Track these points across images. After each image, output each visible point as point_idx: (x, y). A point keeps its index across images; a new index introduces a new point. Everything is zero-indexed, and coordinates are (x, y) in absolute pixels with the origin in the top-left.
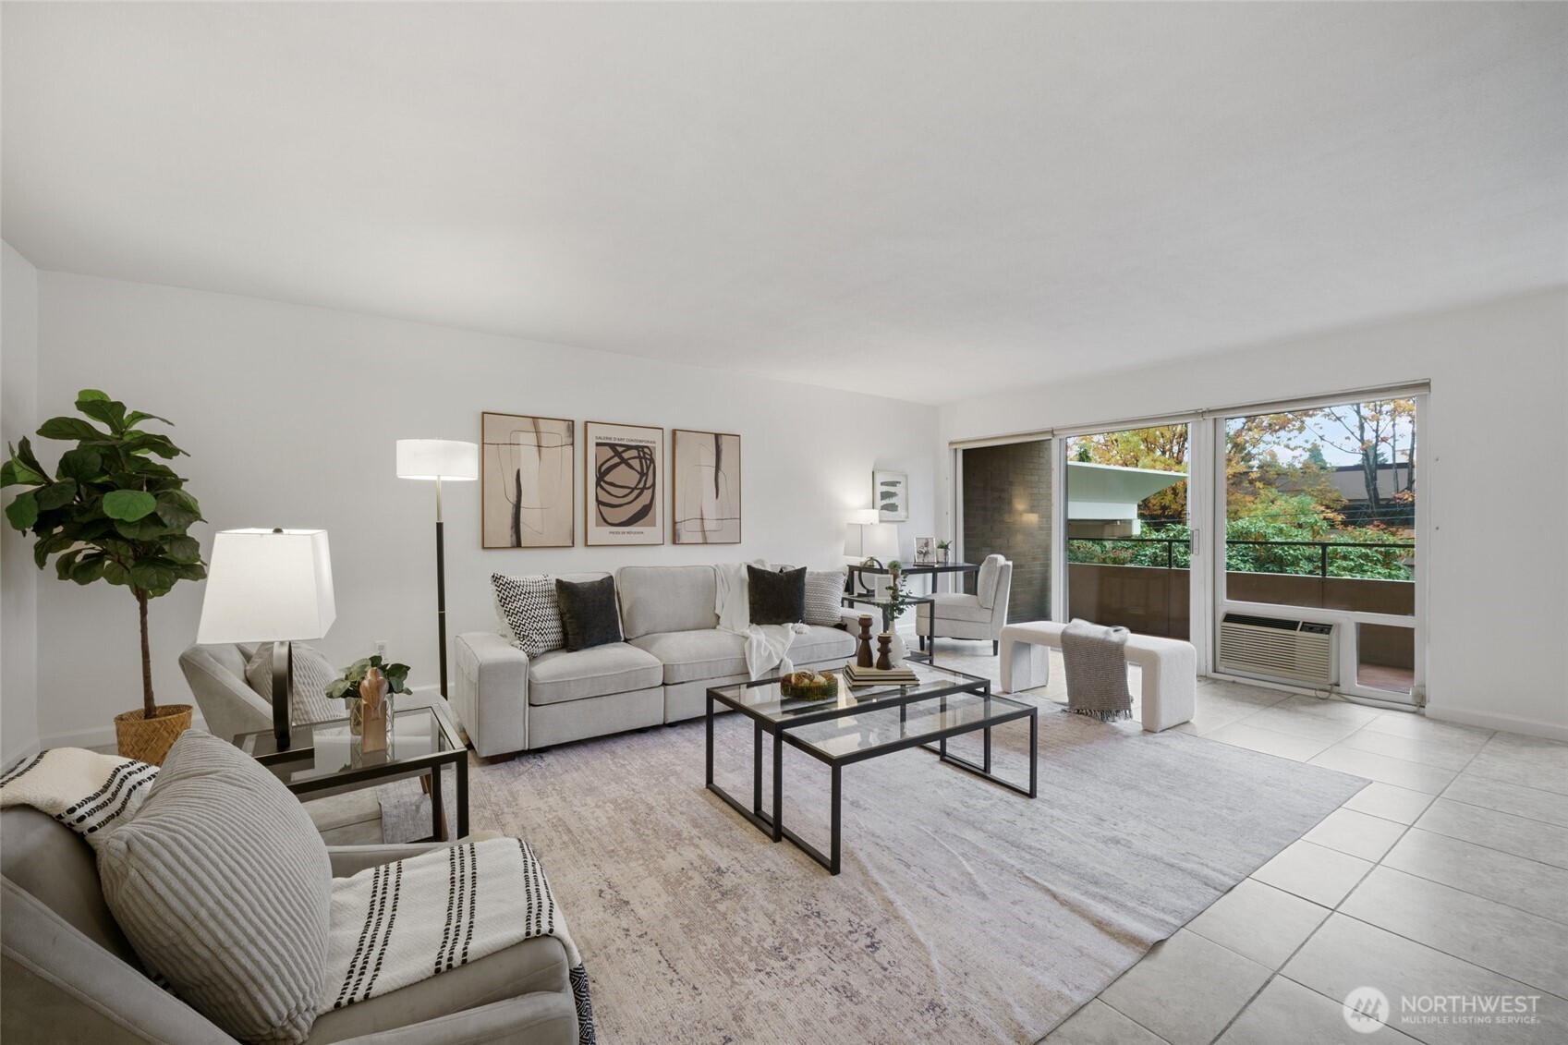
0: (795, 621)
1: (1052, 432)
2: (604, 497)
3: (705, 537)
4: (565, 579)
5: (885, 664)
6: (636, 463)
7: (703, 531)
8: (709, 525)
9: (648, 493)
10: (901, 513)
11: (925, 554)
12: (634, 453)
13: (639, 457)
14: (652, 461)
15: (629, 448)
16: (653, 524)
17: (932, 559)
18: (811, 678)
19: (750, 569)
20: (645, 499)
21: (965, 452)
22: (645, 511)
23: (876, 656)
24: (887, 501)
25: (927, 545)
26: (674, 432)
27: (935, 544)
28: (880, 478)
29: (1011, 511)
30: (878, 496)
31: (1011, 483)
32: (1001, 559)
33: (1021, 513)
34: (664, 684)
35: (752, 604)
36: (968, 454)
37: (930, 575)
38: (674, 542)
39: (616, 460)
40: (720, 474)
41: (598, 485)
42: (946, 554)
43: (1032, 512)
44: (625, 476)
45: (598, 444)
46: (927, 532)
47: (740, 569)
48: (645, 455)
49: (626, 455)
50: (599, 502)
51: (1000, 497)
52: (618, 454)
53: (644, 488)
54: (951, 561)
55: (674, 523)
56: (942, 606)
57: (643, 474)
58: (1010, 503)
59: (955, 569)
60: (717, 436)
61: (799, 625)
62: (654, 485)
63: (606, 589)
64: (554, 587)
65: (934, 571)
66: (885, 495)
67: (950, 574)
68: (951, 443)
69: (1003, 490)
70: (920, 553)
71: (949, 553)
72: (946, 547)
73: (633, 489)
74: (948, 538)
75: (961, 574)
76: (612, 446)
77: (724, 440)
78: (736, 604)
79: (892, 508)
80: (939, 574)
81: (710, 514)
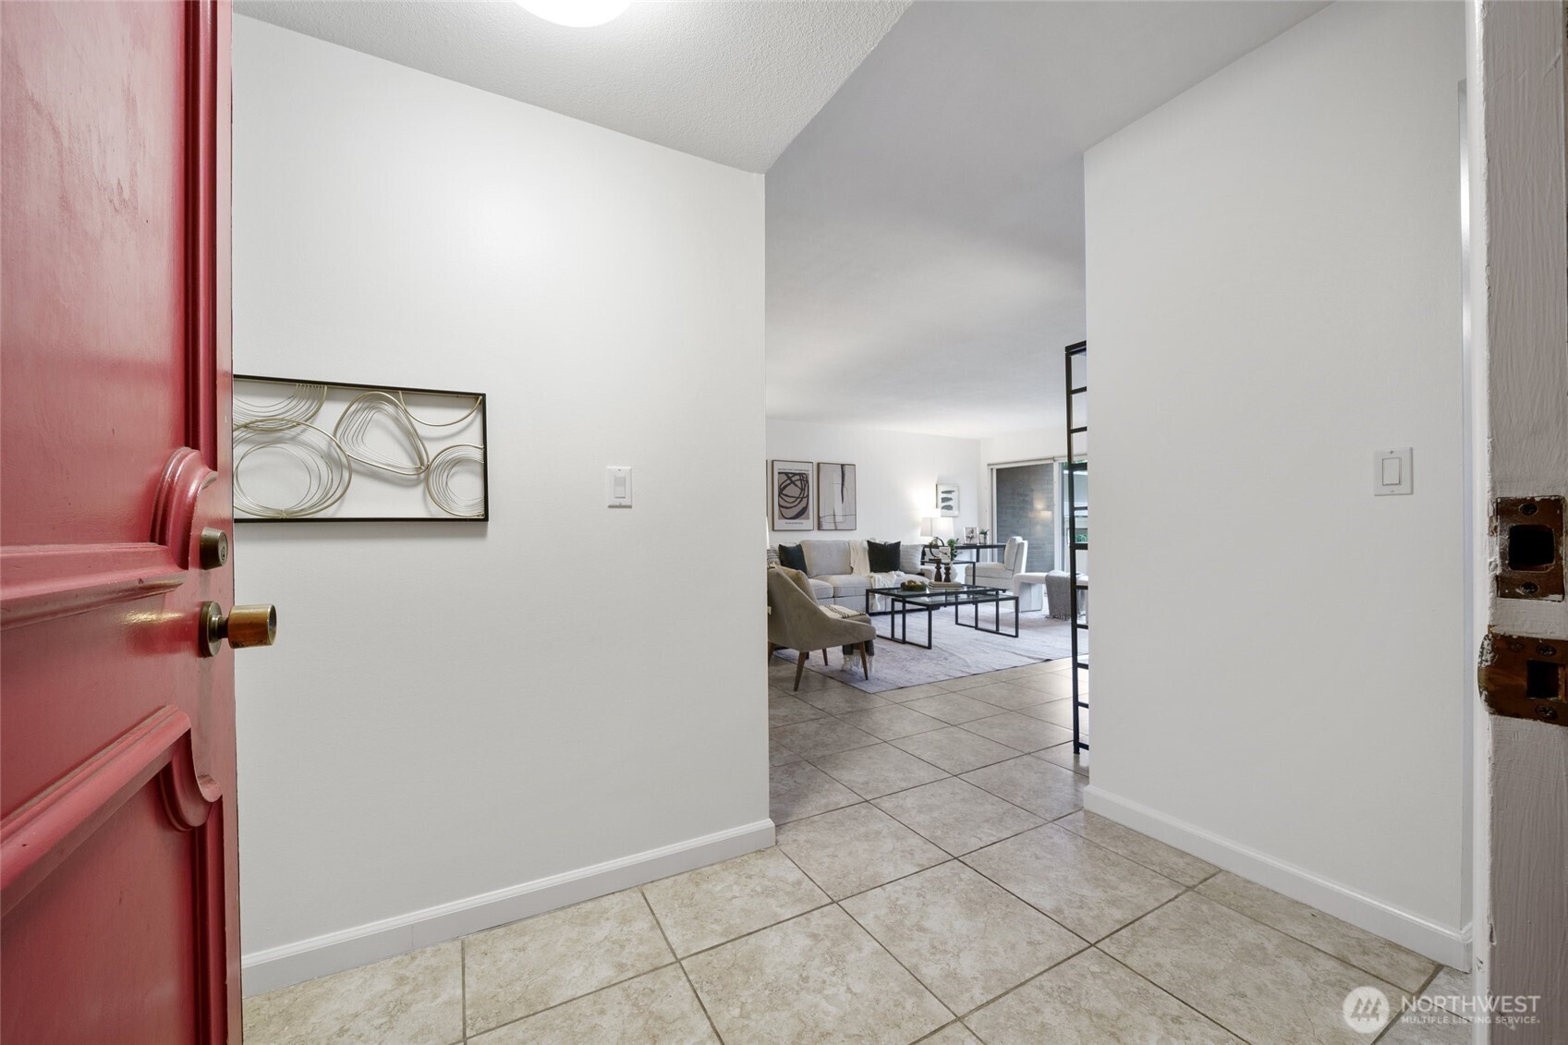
0: (895, 570)
1: (1053, 459)
2: (783, 503)
3: (836, 526)
4: (783, 544)
5: (948, 579)
6: (798, 483)
7: (835, 523)
8: (839, 519)
9: (805, 500)
10: (955, 512)
11: (971, 538)
12: (798, 477)
13: (800, 480)
14: (807, 482)
15: (795, 474)
16: (808, 518)
17: (976, 541)
18: (915, 582)
19: (868, 542)
20: (803, 504)
21: (998, 470)
22: (804, 511)
23: (943, 577)
24: (946, 503)
25: (972, 532)
26: (818, 464)
27: (977, 532)
28: (941, 489)
29: (1032, 509)
30: (940, 500)
31: (1032, 490)
32: (1019, 539)
33: (1039, 511)
34: (834, 597)
35: (870, 561)
36: (999, 471)
37: (975, 550)
38: (819, 529)
39: (789, 482)
40: (844, 489)
41: (779, 496)
42: (985, 538)
43: (1048, 510)
44: (793, 491)
45: (779, 473)
46: (973, 523)
47: (862, 542)
48: (803, 478)
49: (793, 479)
50: (780, 506)
51: (1024, 500)
52: (789, 478)
53: (803, 497)
54: (988, 543)
55: (819, 518)
56: (980, 568)
57: (802, 490)
58: (1032, 504)
59: (992, 547)
60: (842, 465)
61: (898, 572)
62: (808, 495)
63: (799, 548)
64: (777, 549)
65: (978, 548)
66: (944, 500)
67: (989, 550)
68: (989, 465)
69: (1026, 495)
70: (968, 537)
71: (988, 537)
72: (985, 534)
73: (797, 498)
74: (987, 527)
75: (996, 550)
76: (786, 474)
77: (846, 468)
78: (862, 563)
79: (949, 508)
80: (981, 550)
81: (839, 512)
